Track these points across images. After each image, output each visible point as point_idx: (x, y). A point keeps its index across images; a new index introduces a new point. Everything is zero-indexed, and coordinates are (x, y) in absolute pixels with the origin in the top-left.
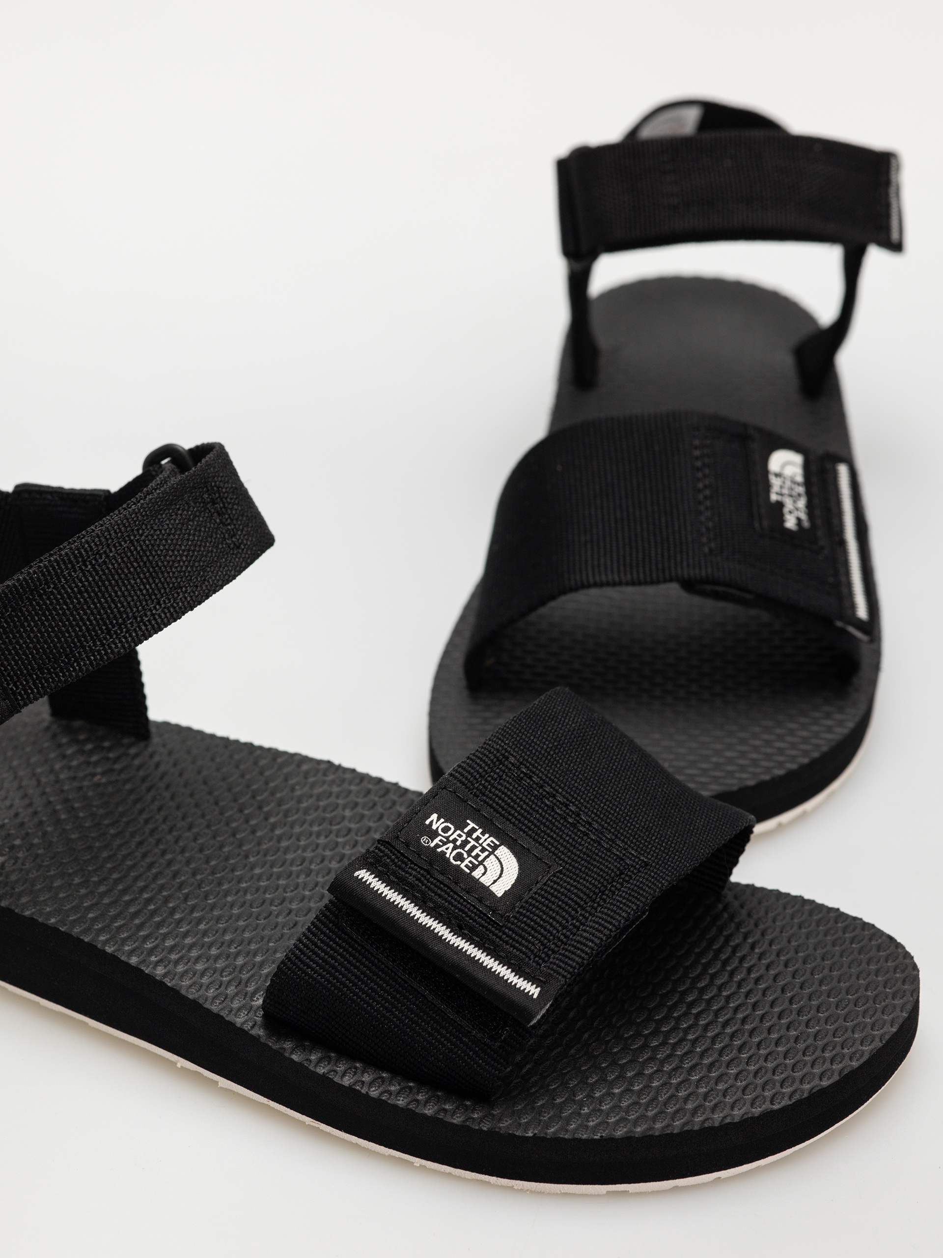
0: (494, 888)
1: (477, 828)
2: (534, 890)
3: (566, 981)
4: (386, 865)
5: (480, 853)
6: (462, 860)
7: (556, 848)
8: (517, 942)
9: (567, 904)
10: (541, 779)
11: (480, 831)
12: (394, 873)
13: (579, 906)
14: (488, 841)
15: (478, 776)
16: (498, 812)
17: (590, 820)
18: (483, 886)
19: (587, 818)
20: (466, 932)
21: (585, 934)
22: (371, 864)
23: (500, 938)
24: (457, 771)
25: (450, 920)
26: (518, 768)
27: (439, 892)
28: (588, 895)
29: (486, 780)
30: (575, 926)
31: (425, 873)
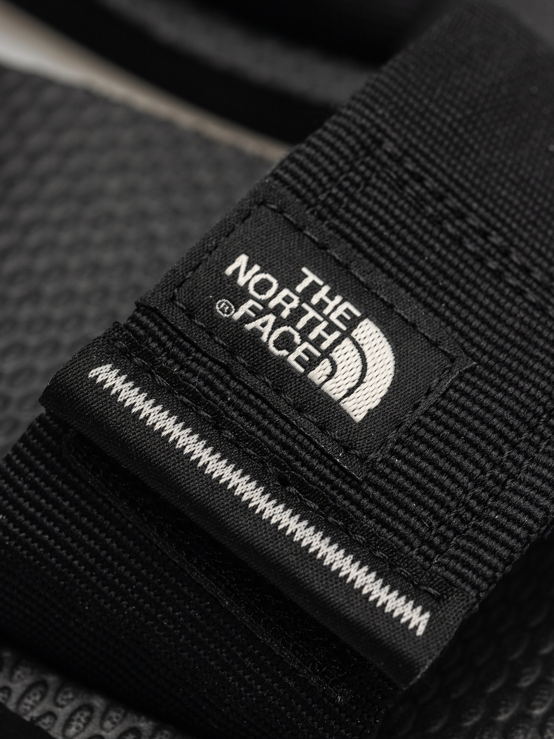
0: (348, 405)
1: (320, 282)
2: (423, 407)
3: (478, 596)
4: (149, 356)
5: (324, 334)
6: (292, 348)
7: (466, 322)
8: (389, 513)
9: (483, 437)
10: (441, 183)
11: (326, 289)
12: (164, 372)
13: (507, 440)
14: (340, 311)
15: (325, 179)
16: (360, 250)
17: (528, 264)
18: (327, 399)
19: (524, 259)
20: (293, 490)
21: (516, 499)
22: (123, 352)
23: (359, 506)
24: (287, 170)
25: (265, 467)
26: (399, 162)
27: (246, 408)
28: (523, 420)
29: (340, 187)
30: (497, 482)
31: (222, 371)
